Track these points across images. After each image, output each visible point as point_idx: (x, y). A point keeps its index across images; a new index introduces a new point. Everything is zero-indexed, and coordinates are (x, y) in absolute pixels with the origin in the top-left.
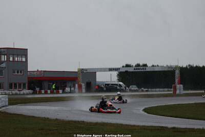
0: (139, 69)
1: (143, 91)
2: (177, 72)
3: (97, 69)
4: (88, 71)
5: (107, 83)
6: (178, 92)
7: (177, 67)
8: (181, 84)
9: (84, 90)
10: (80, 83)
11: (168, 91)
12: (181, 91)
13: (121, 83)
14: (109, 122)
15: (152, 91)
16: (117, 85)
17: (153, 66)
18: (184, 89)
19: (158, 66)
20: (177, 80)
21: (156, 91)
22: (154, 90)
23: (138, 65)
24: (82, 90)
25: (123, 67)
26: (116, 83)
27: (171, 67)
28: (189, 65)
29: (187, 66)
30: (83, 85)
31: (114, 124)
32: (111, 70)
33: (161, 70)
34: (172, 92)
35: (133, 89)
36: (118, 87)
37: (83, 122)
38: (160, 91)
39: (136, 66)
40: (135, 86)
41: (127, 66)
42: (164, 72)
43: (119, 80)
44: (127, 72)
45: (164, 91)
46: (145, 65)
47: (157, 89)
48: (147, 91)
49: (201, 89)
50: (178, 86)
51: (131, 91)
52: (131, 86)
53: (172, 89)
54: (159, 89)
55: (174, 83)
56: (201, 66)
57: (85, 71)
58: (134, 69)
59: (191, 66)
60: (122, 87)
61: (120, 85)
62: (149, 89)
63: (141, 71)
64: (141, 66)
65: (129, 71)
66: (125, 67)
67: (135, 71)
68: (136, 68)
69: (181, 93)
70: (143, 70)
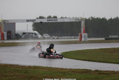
0: (51, 20)
1: (54, 38)
2: (83, 22)
3: (17, 20)
4: (9, 22)
5: (24, 32)
6: (83, 39)
7: (82, 19)
9: (6, 38)
10: (3, 32)
11: (75, 38)
13: (36, 32)
14: (40, 66)
15: (61, 39)
16: (33, 33)
17: (62, 18)
18: (89, 37)
19: (66, 18)
20: (82, 30)
21: (64, 39)
22: (64, 37)
23: (50, 17)
24: (4, 38)
25: (37, 18)
26: (32, 31)
27: (77, 19)
28: (91, 17)
29: (89, 18)
30: (5, 34)
31: (45, 67)
32: (28, 21)
33: (69, 21)
34: (78, 40)
35: (45, 37)
36: (34, 36)
37: (17, 65)
38: (67, 38)
39: (48, 18)
40: (48, 34)
41: (41, 18)
42: (70, 22)
44: (41, 22)
45: (71, 38)
46: (55, 17)
47: (66, 37)
48: (57, 38)
49: (101, 37)
51: (44, 38)
52: (44, 35)
53: (79, 37)
54: (67, 37)
55: (80, 32)
56: (101, 18)
57: (6, 22)
58: (48, 20)
59: (93, 18)
60: (37, 35)
61: (35, 34)
62: (59, 37)
63: (53, 22)
64: (52, 18)
65: (43, 22)
66: (39, 18)
67: (48, 22)
68: (48, 19)
69: (86, 40)
70: (54, 21)
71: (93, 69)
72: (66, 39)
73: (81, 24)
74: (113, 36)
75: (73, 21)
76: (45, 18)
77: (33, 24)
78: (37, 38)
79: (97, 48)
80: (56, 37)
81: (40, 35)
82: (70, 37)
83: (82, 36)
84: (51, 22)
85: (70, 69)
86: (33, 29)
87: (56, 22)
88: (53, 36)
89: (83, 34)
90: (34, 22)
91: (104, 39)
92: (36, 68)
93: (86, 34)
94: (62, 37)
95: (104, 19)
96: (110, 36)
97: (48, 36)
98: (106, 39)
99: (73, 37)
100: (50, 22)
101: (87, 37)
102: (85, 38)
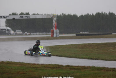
0: (24, 17)
1: (26, 35)
2: (54, 19)
6: (55, 35)
7: (54, 16)
8: (57, 29)
11: (47, 34)
12: (57, 35)
13: (9, 28)
14: (13, 61)
15: (33, 35)
16: (5, 30)
17: (34, 14)
19: (38, 14)
20: (54, 26)
21: (37, 35)
22: (36, 33)
23: (22, 14)
25: (10, 15)
26: (5, 28)
27: (48, 15)
28: (63, 14)
29: (61, 15)
31: (17, 63)
32: (1, 17)
33: (41, 17)
34: (50, 36)
35: (18, 33)
36: (7, 32)
38: (40, 35)
39: (20, 14)
41: (13, 14)
42: (42, 19)
43: (7, 26)
44: (14, 19)
46: (28, 14)
47: (38, 33)
48: (29, 35)
49: (73, 33)
50: (55, 31)
51: (16, 34)
52: (17, 31)
53: (51, 33)
55: (52, 28)
58: (20, 17)
59: (64, 14)
60: (9, 31)
61: (8, 30)
62: (32, 33)
63: (25, 18)
64: (24, 15)
65: (16, 18)
66: (12, 15)
67: (20, 18)
68: (21, 16)
69: (58, 37)
70: (27, 18)
71: (64, 65)
72: (38, 35)
73: (52, 21)
74: (84, 32)
75: (45, 18)
76: (18, 15)
77: (6, 20)
78: (10, 34)
79: (68, 44)
80: (29, 33)
81: (13, 32)
82: (42, 33)
83: (54, 32)
84: (24, 18)
85: (42, 64)
86: (6, 25)
87: (28, 18)
88: (26, 32)
89: (54, 30)
90: (7, 18)
91: (75, 35)
92: (9, 64)
93: (58, 30)
94: (34, 33)
95: (75, 16)
96: (81, 32)
97: (20, 33)
98: (77, 35)
99: (45, 33)
100: (22, 18)
101: (59, 33)
102: (57, 34)
